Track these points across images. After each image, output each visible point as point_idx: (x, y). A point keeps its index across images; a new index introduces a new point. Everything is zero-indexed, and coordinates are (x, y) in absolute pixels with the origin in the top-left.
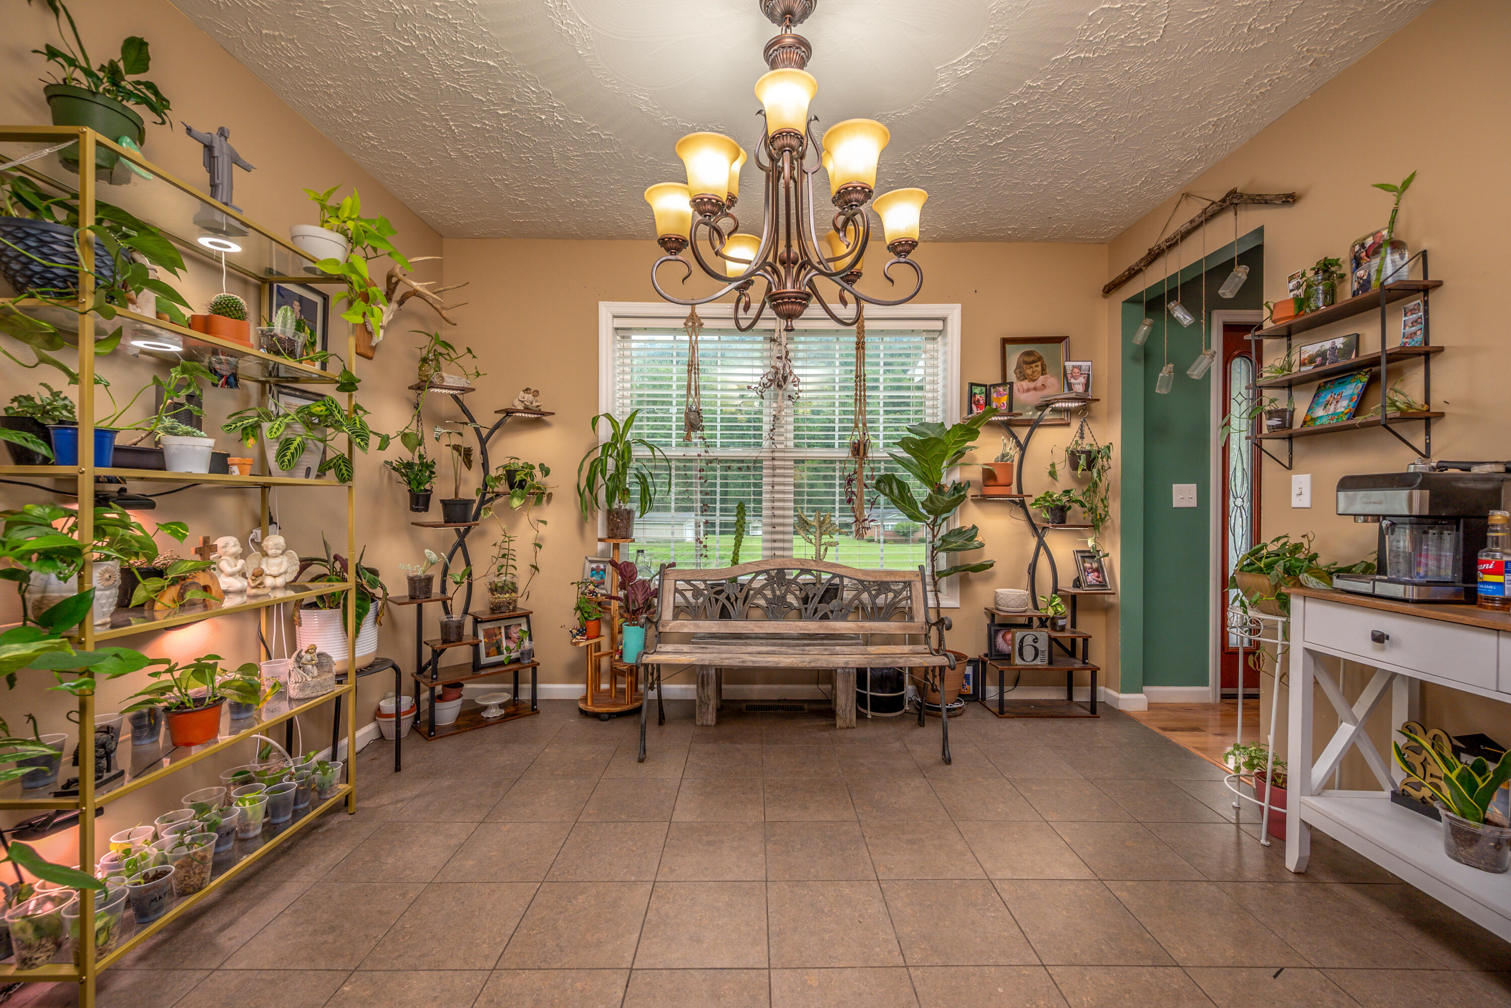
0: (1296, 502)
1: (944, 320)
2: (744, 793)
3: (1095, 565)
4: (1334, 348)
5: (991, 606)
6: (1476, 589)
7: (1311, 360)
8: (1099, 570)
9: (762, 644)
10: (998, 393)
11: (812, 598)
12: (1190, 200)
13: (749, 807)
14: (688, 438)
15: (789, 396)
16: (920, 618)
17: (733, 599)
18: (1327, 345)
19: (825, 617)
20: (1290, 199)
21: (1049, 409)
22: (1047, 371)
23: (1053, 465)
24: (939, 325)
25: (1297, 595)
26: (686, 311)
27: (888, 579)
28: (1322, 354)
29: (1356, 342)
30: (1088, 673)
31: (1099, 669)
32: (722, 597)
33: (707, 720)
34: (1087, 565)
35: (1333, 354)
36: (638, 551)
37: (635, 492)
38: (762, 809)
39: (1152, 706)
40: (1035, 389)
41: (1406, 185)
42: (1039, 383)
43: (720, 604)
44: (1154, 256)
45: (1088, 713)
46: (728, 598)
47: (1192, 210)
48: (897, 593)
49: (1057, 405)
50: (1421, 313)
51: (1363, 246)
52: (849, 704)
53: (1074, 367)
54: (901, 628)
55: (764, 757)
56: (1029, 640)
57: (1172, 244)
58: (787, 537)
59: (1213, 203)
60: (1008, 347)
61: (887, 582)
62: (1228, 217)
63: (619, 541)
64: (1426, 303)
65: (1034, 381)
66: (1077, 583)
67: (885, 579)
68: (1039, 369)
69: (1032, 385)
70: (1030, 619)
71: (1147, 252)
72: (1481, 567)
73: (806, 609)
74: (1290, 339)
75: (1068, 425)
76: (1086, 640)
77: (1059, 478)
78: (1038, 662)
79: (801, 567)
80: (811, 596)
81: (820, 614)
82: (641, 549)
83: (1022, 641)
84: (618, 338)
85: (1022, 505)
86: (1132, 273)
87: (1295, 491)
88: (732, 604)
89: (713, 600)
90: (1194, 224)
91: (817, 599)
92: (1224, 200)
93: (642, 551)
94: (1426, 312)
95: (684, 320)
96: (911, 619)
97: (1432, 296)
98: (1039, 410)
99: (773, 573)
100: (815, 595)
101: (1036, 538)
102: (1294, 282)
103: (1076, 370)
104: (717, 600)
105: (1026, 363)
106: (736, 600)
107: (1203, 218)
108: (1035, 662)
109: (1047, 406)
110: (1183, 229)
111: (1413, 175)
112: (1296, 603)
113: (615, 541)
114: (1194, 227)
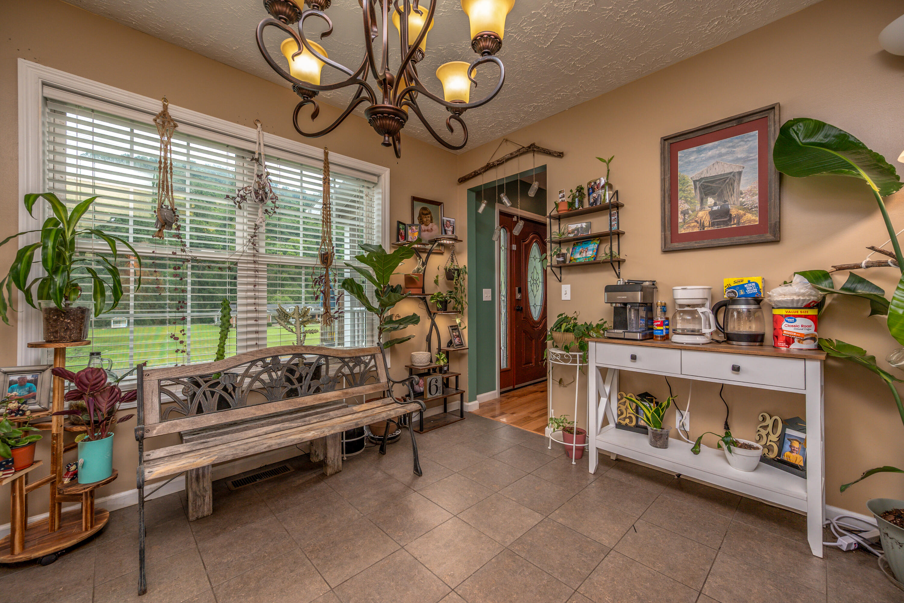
0: (564, 298)
1: (378, 176)
2: (292, 571)
3: (457, 334)
4: (582, 227)
5: (409, 364)
6: (653, 333)
7: (573, 232)
8: (459, 336)
9: (263, 426)
10: (412, 229)
11: (306, 377)
12: (508, 143)
13: (307, 582)
14: (160, 234)
15: (266, 210)
16: (383, 380)
17: (230, 389)
18: (579, 225)
19: (318, 390)
20: (560, 155)
21: (437, 244)
22: (433, 221)
23: (437, 277)
24: (375, 179)
25: (592, 341)
26: (156, 106)
27: (361, 354)
28: (577, 229)
29: (589, 227)
30: (459, 396)
31: (464, 392)
32: (218, 390)
33: (203, 512)
34: (454, 334)
35: (581, 230)
36: (92, 354)
37: (88, 289)
38: (320, 577)
39: (481, 406)
40: (428, 230)
41: (610, 161)
42: (429, 227)
43: (217, 397)
44: (489, 167)
45: (459, 418)
46: (225, 389)
47: (512, 149)
48: (367, 364)
49: (442, 242)
50: (616, 217)
51: (595, 183)
52: (337, 454)
53: (447, 221)
54: (373, 389)
55: (285, 526)
56: (433, 382)
57: (501, 163)
58: (261, 329)
59: (523, 147)
60: (415, 203)
61: (360, 357)
62: (530, 156)
63: (62, 345)
64: (618, 213)
65: (427, 225)
66: (450, 343)
67: (358, 355)
68: (429, 219)
69: (426, 228)
70: (429, 370)
71: (486, 164)
72: (656, 324)
73: (301, 386)
74: (559, 221)
75: (442, 254)
76: (457, 377)
77: (439, 284)
78: (438, 394)
79: (293, 352)
80: (304, 375)
81: (313, 389)
82: (95, 351)
83: (430, 383)
84: (47, 110)
85: (424, 299)
86: (475, 174)
87: (563, 293)
88: (230, 394)
89: (208, 394)
90: (512, 156)
91: (309, 377)
92: (529, 147)
93: (99, 354)
94: (618, 216)
95: (154, 117)
96: (378, 380)
97: (621, 211)
98: (431, 244)
99: (268, 360)
100: (307, 374)
101: (430, 320)
102: (561, 194)
103: (448, 223)
104: (213, 393)
105: (423, 214)
106: (234, 390)
107: (518, 153)
108: (436, 394)
109: (435, 241)
110: (507, 157)
111: (613, 157)
112: (591, 345)
113: (57, 345)
114: (512, 157)
